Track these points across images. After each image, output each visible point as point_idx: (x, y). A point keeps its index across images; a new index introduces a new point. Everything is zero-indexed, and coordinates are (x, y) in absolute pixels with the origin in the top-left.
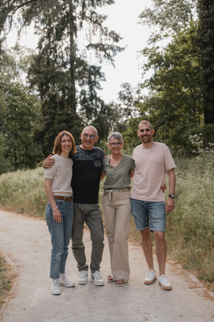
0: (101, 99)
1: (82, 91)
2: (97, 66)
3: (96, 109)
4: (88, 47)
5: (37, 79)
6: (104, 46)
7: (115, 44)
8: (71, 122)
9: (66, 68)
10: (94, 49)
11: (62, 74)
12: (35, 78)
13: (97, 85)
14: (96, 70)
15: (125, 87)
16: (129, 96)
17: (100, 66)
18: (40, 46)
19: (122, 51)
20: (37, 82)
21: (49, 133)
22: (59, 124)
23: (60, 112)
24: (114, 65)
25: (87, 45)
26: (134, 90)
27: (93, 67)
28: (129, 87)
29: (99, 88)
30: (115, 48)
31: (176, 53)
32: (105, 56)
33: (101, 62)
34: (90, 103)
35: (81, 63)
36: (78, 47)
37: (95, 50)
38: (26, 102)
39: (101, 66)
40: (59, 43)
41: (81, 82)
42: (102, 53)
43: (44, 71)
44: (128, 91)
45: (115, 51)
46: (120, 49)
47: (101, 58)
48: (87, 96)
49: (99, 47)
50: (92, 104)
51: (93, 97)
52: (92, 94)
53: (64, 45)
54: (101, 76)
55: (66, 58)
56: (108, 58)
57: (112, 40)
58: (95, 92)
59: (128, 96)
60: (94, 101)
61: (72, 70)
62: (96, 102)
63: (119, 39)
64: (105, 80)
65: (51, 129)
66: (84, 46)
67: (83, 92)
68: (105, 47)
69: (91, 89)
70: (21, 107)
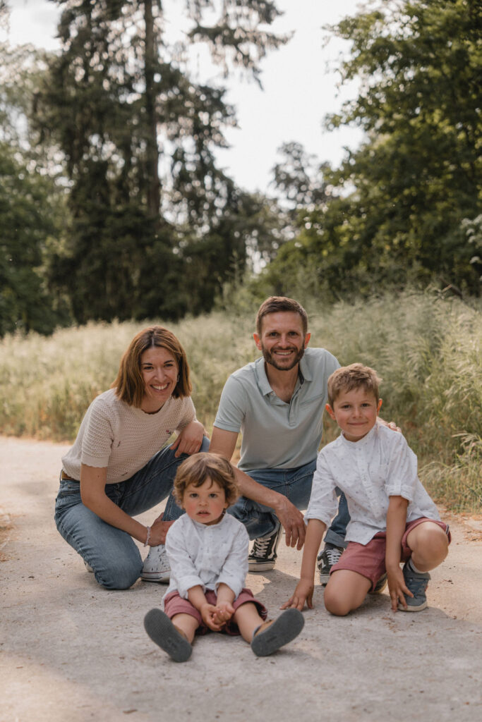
0: (227, 174)
1: (177, 151)
2: (214, 88)
3: (213, 201)
4: (191, 35)
5: (58, 120)
6: (233, 32)
7: (264, 28)
8: (148, 235)
9: (132, 91)
10: (207, 41)
11: (124, 106)
12: (52, 119)
13: (217, 137)
14: (212, 99)
15: (288, 152)
16: (301, 176)
17: (223, 88)
18: (64, 34)
19: (281, 46)
20: (56, 126)
21: (91, 263)
22: (115, 238)
23: (120, 208)
24: (259, 81)
25: (188, 30)
26: (312, 161)
27: (206, 90)
28: (299, 152)
29: (221, 143)
30: (264, 39)
31: (427, 32)
32: (236, 60)
33: (226, 75)
34: (197, 183)
35: (173, 78)
36: (164, 37)
37: (211, 43)
38: (29, 191)
39: (227, 88)
40: (116, 26)
41: (173, 131)
42: (230, 51)
43: (76, 99)
44: (297, 164)
45: (263, 46)
46: (275, 41)
47: (226, 66)
48: (190, 167)
49: (221, 35)
50: (203, 186)
51: (205, 167)
52: (202, 160)
53: (128, 30)
54: (226, 115)
55: (134, 64)
56: (246, 65)
57: (255, 16)
58: (209, 154)
59: (296, 178)
60: (208, 180)
61: (149, 97)
62: (213, 183)
63: (273, 16)
64: (235, 125)
65: (95, 251)
66: (182, 31)
67: (179, 155)
68: (236, 36)
69: (200, 146)
70: (15, 205)
